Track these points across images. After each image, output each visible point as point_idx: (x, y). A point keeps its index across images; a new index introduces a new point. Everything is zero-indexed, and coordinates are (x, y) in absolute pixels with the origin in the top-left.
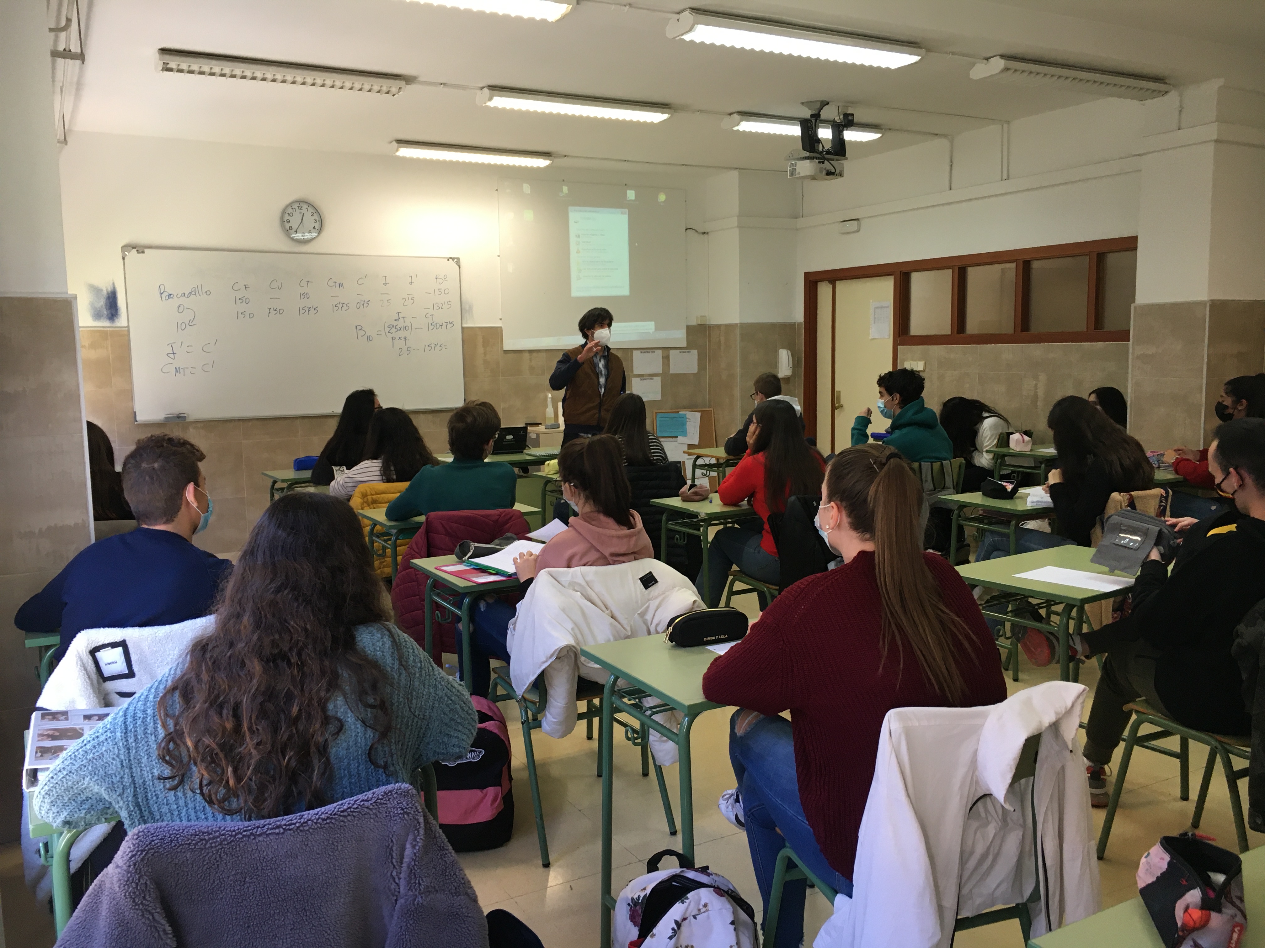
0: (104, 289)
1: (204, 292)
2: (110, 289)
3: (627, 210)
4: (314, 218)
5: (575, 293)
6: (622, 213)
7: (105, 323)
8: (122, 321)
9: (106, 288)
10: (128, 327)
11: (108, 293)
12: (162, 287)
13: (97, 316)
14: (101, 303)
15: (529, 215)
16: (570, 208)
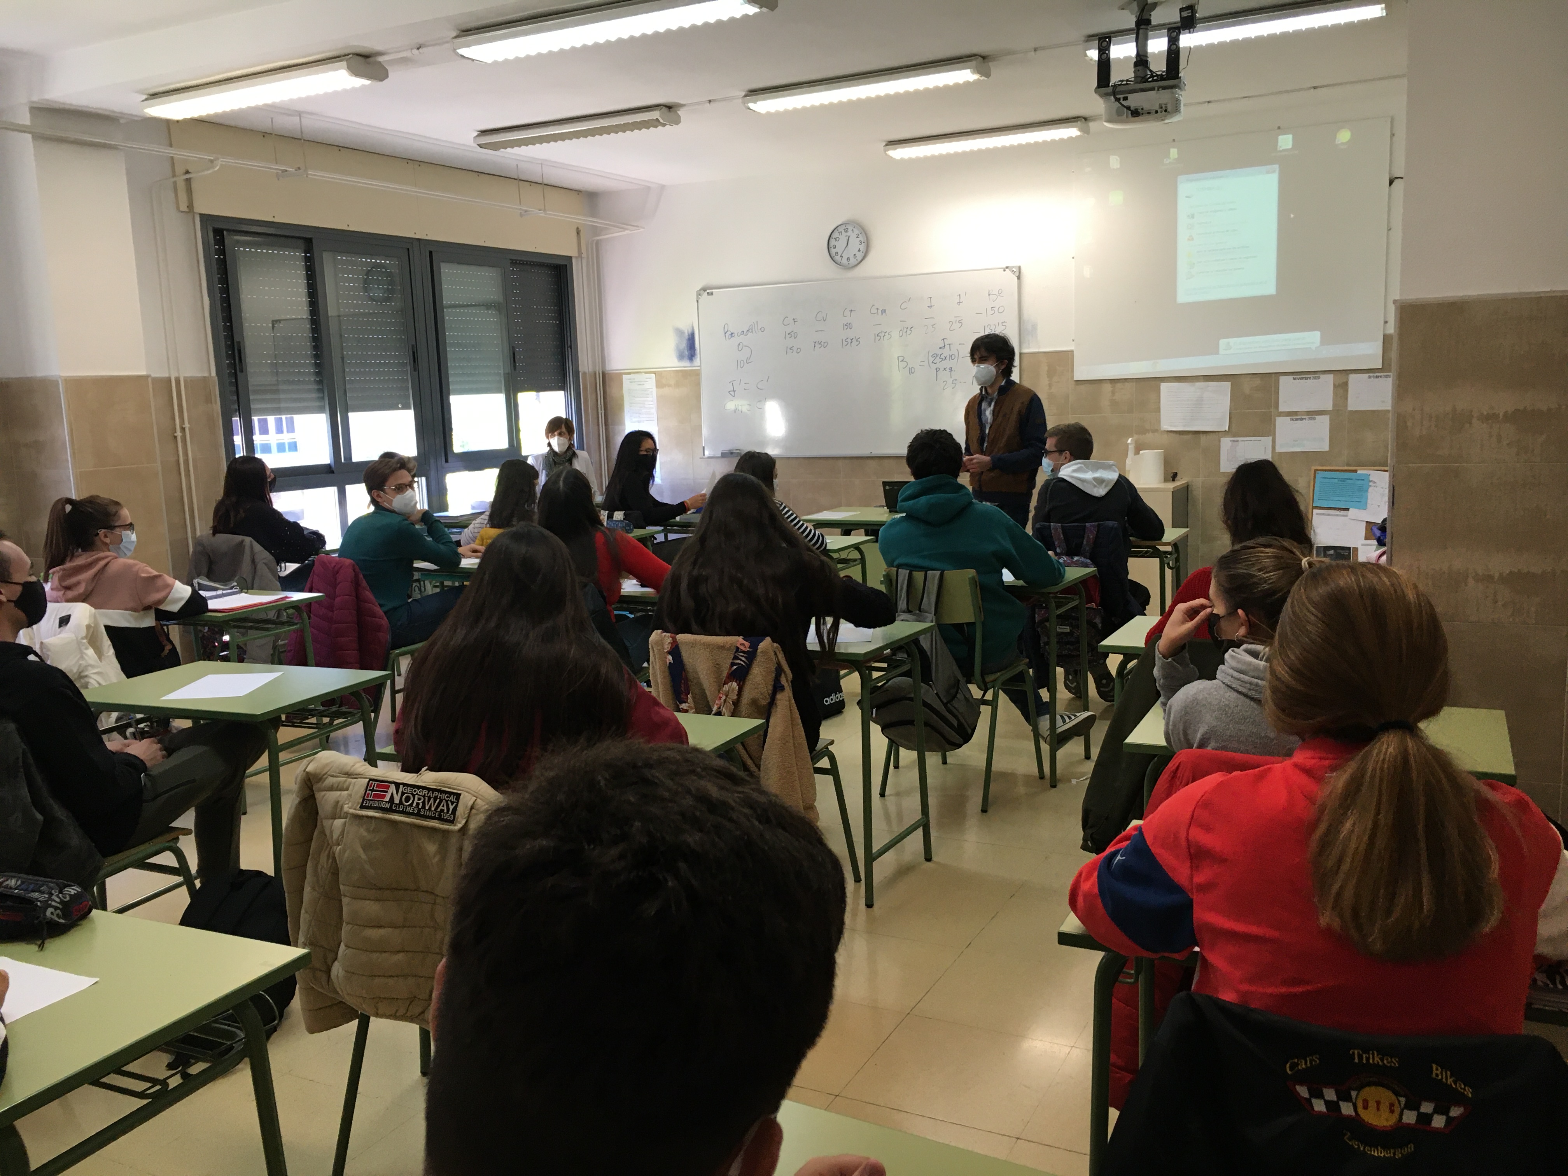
0: (686, 332)
1: (759, 328)
2: (690, 331)
3: (1276, 167)
4: (859, 239)
5: (1182, 297)
6: (1268, 172)
7: (685, 365)
8: (697, 362)
9: (687, 331)
10: (700, 366)
11: (689, 335)
12: (726, 326)
13: (681, 357)
14: (684, 344)
15: (1117, 198)
16: (1181, 178)
